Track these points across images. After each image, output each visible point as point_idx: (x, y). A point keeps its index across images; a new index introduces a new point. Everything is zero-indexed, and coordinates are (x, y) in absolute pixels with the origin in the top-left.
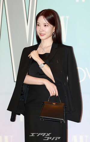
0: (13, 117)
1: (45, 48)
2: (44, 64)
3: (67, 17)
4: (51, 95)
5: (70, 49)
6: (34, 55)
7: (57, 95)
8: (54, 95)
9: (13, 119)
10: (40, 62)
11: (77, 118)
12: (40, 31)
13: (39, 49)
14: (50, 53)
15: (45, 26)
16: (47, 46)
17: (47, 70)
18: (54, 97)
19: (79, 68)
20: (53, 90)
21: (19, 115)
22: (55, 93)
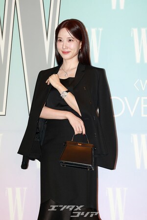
0: (24, 163)
1: (68, 70)
2: (67, 92)
3: (101, 30)
4: (76, 133)
5: (102, 72)
6: (54, 81)
7: (84, 133)
8: (80, 133)
9: (25, 166)
10: (62, 89)
11: (111, 164)
12: (63, 48)
13: (60, 72)
14: (74, 77)
15: (70, 40)
16: (71, 68)
17: (70, 99)
18: (80, 135)
19: (113, 98)
20: (78, 126)
21: (33, 160)
22: (81, 130)
